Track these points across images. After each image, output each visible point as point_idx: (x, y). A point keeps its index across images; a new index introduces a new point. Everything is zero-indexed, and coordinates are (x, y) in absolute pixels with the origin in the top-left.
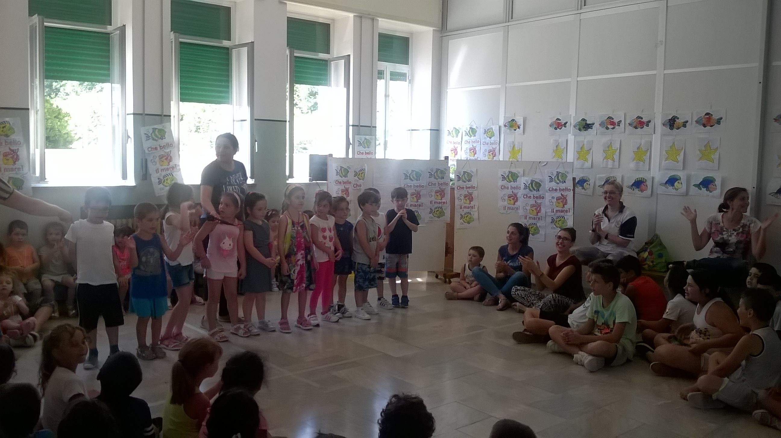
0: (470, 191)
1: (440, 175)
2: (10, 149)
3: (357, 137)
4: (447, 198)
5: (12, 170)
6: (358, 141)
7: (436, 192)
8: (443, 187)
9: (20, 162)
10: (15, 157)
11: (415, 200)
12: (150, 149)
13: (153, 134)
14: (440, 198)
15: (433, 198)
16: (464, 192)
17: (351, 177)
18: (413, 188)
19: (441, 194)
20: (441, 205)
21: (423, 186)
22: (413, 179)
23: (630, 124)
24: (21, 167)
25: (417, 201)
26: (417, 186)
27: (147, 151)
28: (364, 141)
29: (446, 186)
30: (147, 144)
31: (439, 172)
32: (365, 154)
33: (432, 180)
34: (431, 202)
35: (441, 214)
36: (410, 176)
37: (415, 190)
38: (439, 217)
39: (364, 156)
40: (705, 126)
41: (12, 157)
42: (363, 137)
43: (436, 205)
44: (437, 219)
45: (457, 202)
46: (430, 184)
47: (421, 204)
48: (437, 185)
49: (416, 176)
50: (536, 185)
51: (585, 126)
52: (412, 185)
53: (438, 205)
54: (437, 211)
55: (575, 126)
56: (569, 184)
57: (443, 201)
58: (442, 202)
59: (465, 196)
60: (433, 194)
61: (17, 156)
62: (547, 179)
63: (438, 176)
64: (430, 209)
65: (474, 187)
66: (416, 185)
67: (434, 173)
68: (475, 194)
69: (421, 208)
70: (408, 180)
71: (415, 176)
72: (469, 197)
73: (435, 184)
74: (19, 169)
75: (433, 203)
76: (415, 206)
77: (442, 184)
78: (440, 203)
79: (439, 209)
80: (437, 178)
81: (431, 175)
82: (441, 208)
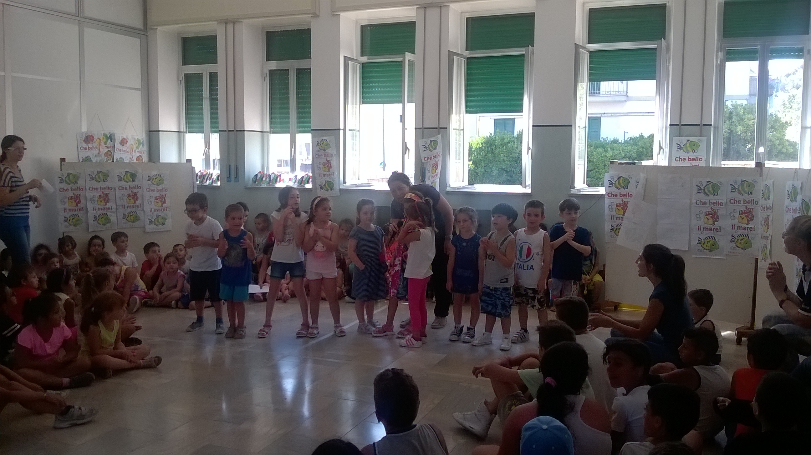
0: (768, 213)
1: (746, 189)
2: (327, 160)
3: (676, 140)
5: (328, 175)
6: (677, 144)
7: (741, 213)
8: (750, 206)
9: (332, 168)
10: (329, 166)
11: (711, 221)
12: (426, 159)
13: (430, 146)
14: (746, 222)
15: (735, 222)
16: (765, 214)
18: (708, 205)
19: (747, 216)
21: (721, 204)
22: (708, 193)
24: (332, 173)
25: (714, 224)
26: (714, 204)
27: (423, 161)
28: (686, 143)
29: (755, 205)
30: (423, 154)
31: (745, 185)
32: (689, 161)
33: (736, 195)
34: (733, 226)
35: (747, 244)
36: (704, 190)
37: (711, 209)
38: (744, 249)
39: (687, 164)
41: (328, 166)
42: (684, 139)
43: (741, 232)
44: (742, 251)
46: (732, 201)
47: (719, 228)
48: (742, 202)
49: (713, 189)
52: (707, 201)
53: (743, 231)
54: (741, 240)
57: (750, 226)
58: (748, 227)
59: (765, 221)
60: (737, 215)
61: (331, 165)
63: (744, 191)
64: (732, 236)
65: (770, 208)
66: (713, 201)
67: (739, 186)
68: (770, 218)
69: (718, 233)
70: (702, 195)
71: (711, 189)
72: (767, 223)
73: (740, 201)
74: (331, 174)
75: (736, 228)
76: (711, 230)
77: (749, 202)
78: (745, 229)
79: (745, 237)
80: (743, 193)
81: (734, 189)
82: (747, 237)
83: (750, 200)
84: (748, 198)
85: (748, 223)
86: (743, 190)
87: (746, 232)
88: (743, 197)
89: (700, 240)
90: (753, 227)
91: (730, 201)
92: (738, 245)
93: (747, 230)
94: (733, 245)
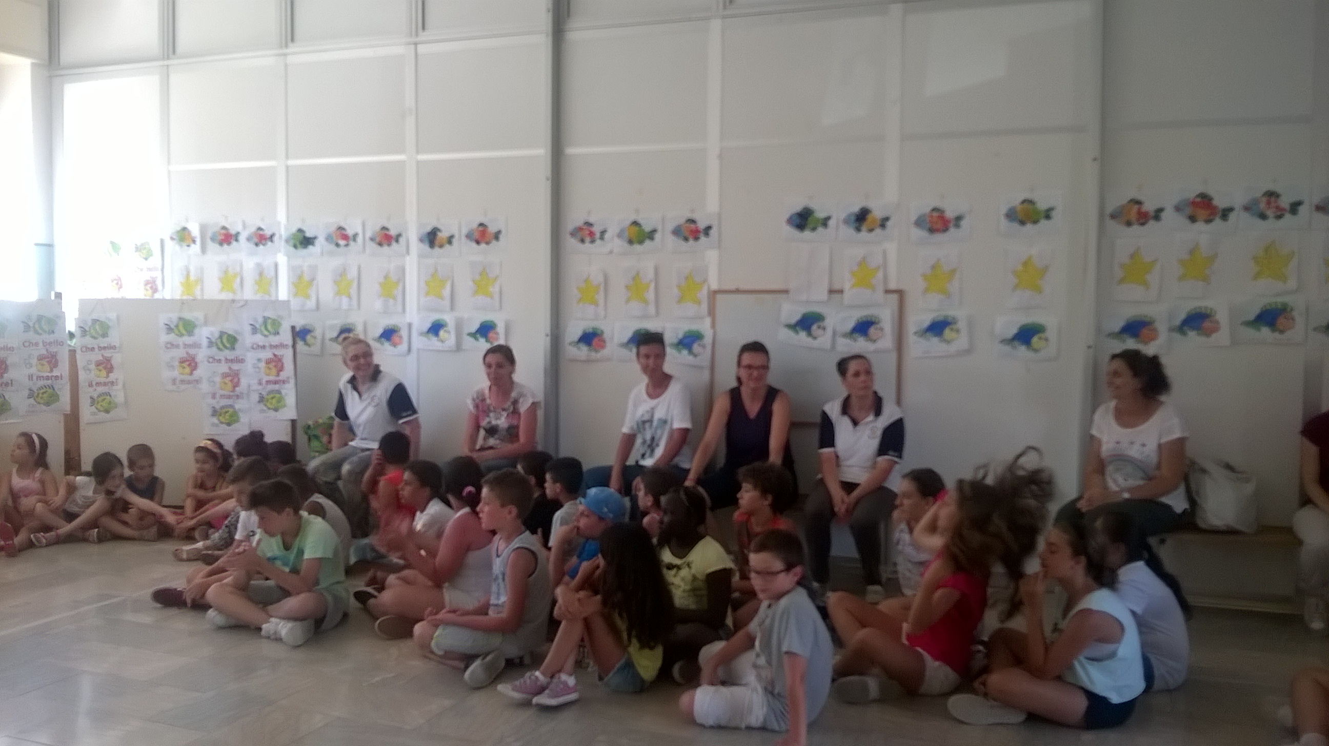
0: (107, 354)
1: (44, 327)
4: (63, 369)
7: (41, 358)
8: (53, 349)
14: (49, 370)
15: (33, 370)
16: (97, 356)
19: (49, 362)
21: (12, 349)
23: (372, 239)
29: (59, 346)
31: (43, 323)
35: (52, 398)
38: (48, 404)
40: (478, 242)
43: (41, 383)
44: (44, 408)
45: (82, 376)
46: (27, 344)
47: (10, 382)
48: (41, 344)
50: (229, 341)
51: (304, 241)
53: (45, 381)
55: (287, 241)
56: (286, 337)
57: (55, 375)
58: (52, 376)
59: (98, 364)
60: (34, 361)
62: (248, 329)
63: (43, 330)
64: (30, 390)
65: (114, 348)
67: (34, 324)
68: (117, 359)
69: (9, 388)
72: (107, 365)
73: (37, 343)
75: (35, 378)
77: (50, 343)
78: (48, 378)
79: (48, 390)
81: (27, 328)
82: (51, 388)
83: (52, 340)
84: (48, 338)
85: (51, 371)
86: (41, 328)
87: (49, 382)
88: (42, 337)
90: (59, 374)
91: (23, 344)
92: (39, 400)
93: (51, 379)
94: (32, 401)
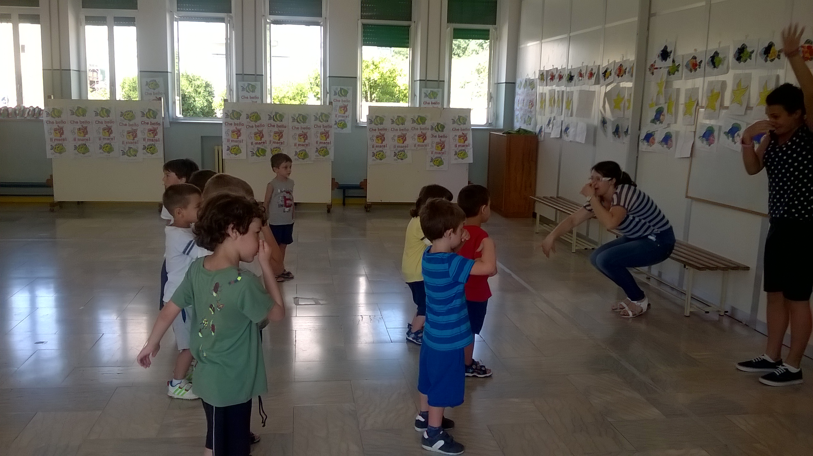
7: (321, 134)
8: (327, 129)
11: (303, 140)
15: (318, 139)
17: (243, 119)
18: (300, 129)
20: (325, 145)
21: (309, 128)
29: (330, 128)
33: (318, 123)
34: (317, 142)
36: (297, 120)
37: (303, 132)
38: (324, 156)
40: (618, 76)
43: (322, 145)
44: (322, 157)
46: (316, 126)
48: (322, 127)
49: (303, 119)
52: (300, 127)
54: (322, 151)
60: (319, 135)
66: (303, 127)
70: (296, 123)
73: (320, 126)
75: (319, 143)
76: (303, 145)
77: (326, 127)
80: (322, 120)
81: (316, 119)
83: (327, 125)
84: (325, 124)
88: (322, 123)
89: (296, 153)
91: (314, 126)
94: (317, 153)
